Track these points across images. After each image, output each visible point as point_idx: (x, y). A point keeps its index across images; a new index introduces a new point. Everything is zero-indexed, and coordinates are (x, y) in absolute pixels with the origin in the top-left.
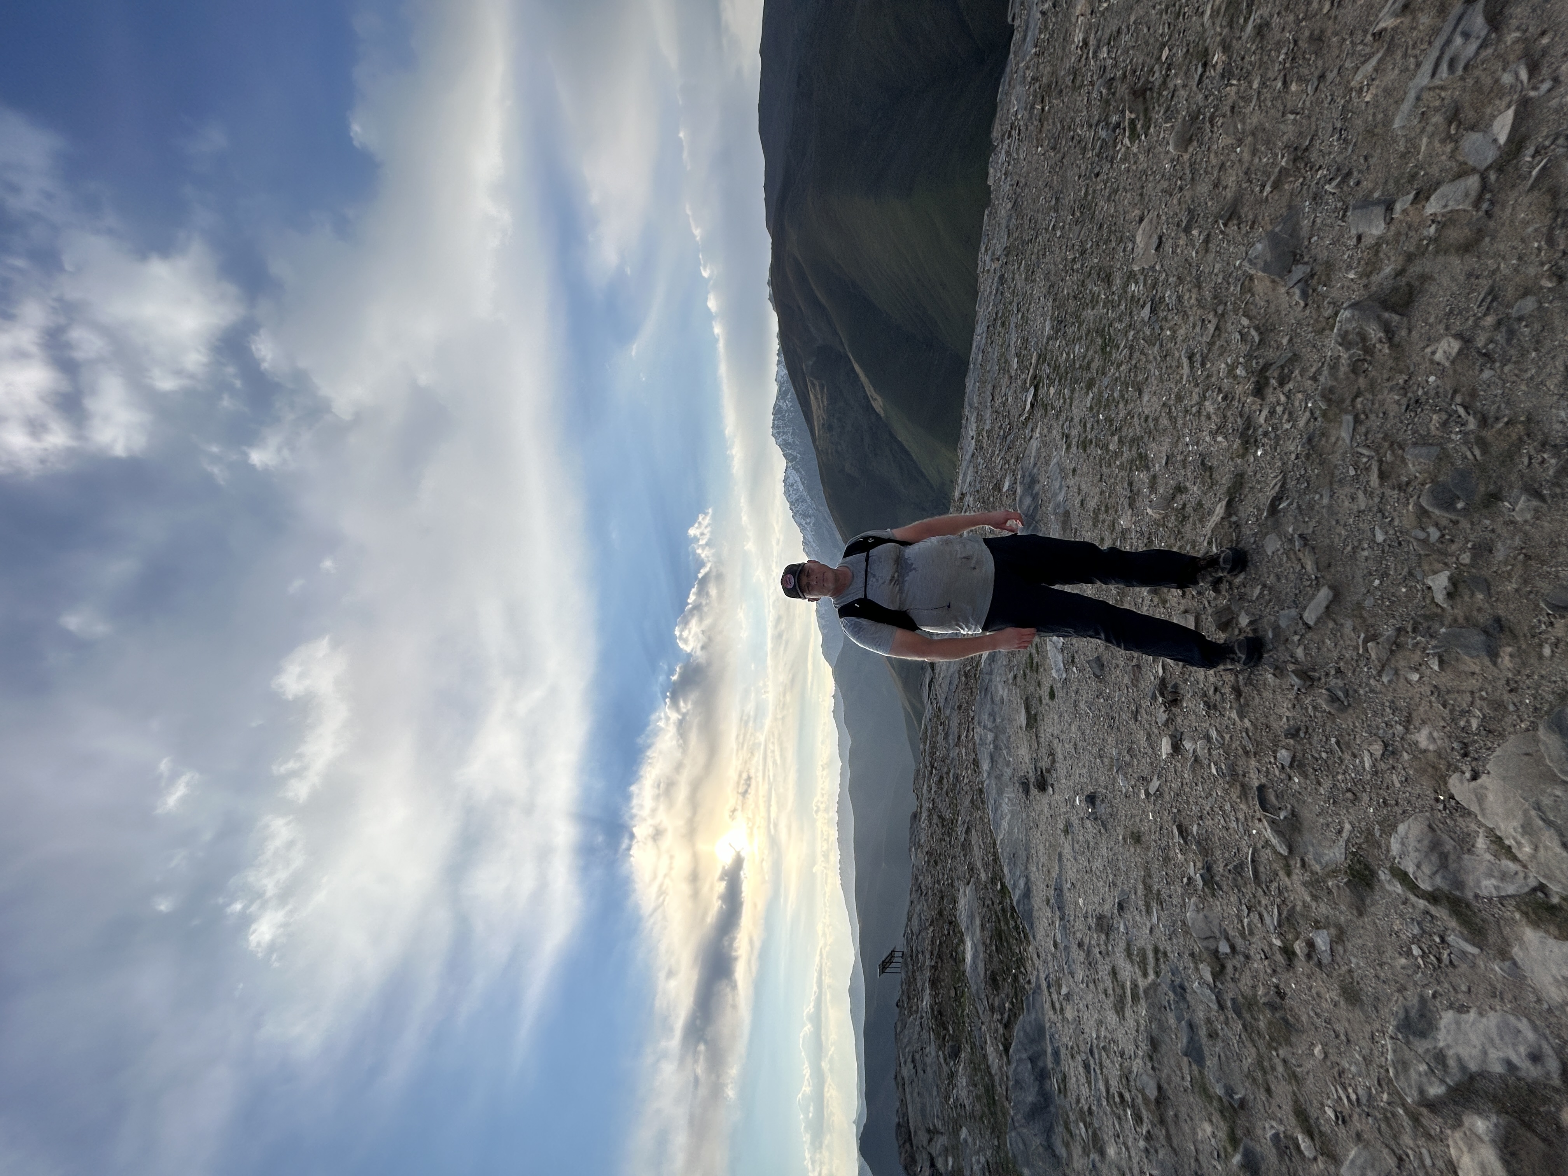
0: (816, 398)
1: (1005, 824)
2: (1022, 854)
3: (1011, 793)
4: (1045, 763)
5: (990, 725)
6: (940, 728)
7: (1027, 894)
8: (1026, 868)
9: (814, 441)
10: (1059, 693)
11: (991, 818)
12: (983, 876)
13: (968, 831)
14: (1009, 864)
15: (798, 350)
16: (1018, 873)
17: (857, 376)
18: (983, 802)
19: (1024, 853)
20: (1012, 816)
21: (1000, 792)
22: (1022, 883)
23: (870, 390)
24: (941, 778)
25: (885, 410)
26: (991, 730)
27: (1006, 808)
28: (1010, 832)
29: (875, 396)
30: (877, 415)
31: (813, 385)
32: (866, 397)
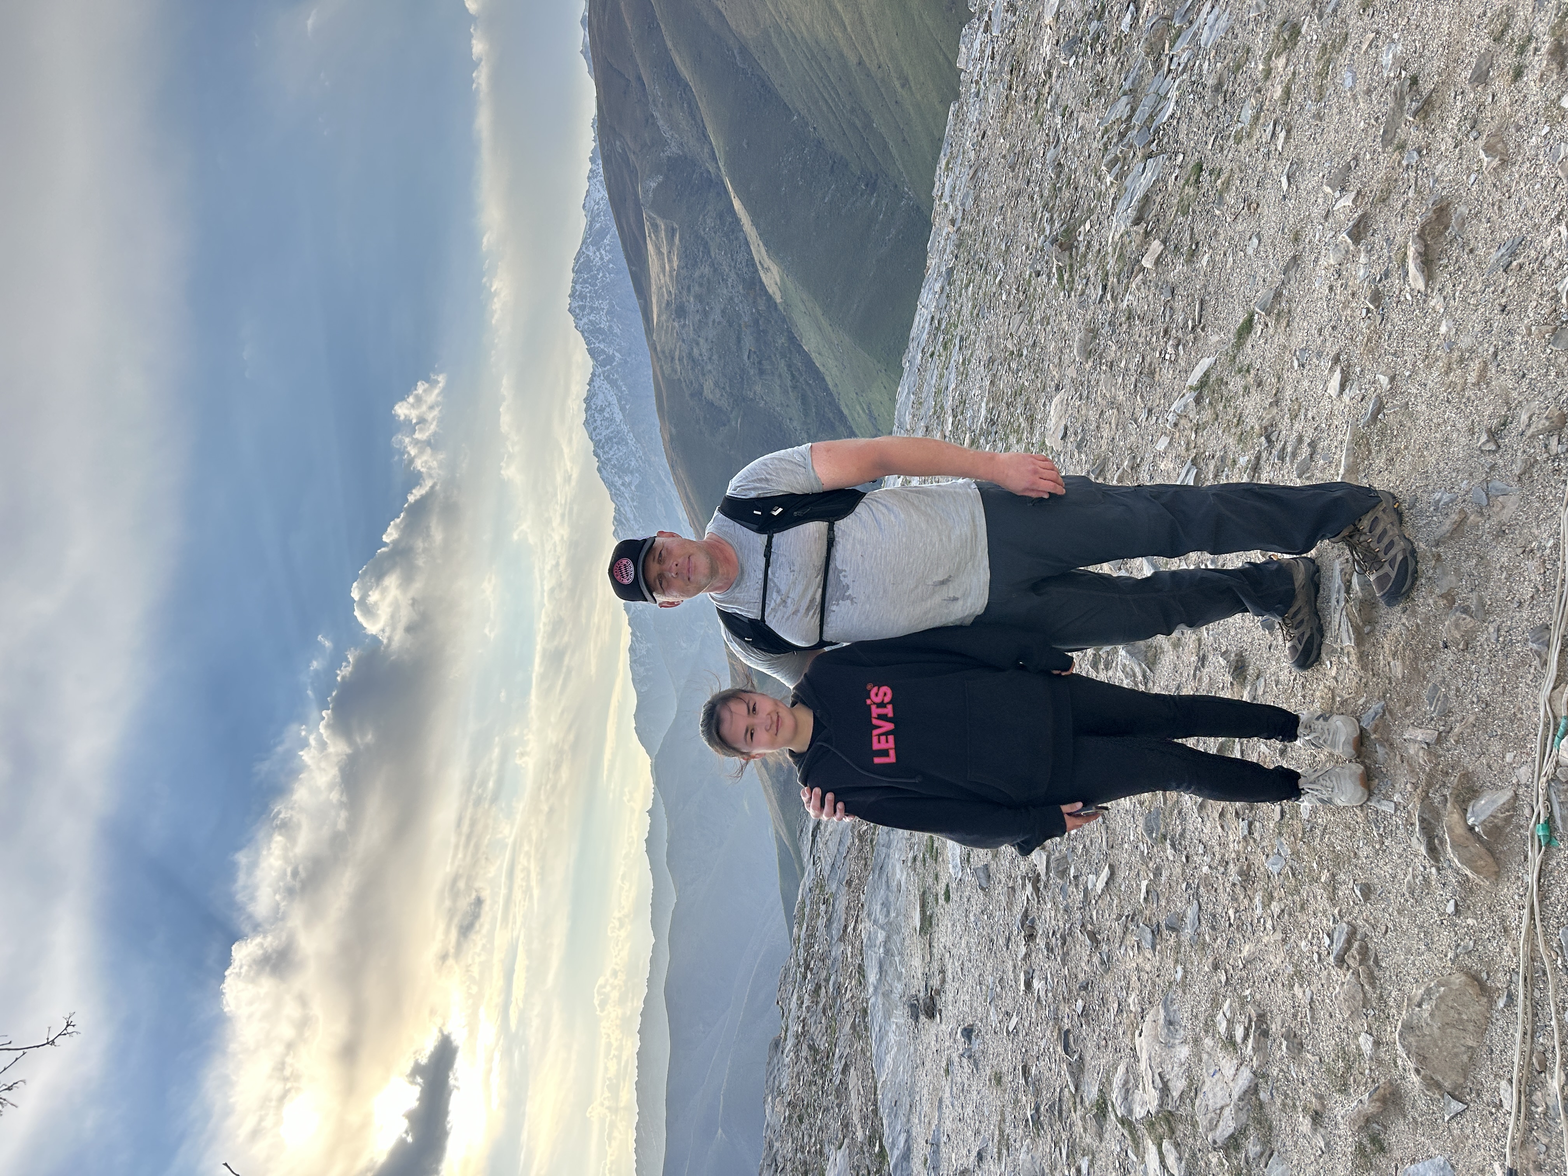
0: (659, 253)
1: (889, 1059)
2: (906, 1101)
3: (900, 1016)
4: (935, 982)
5: (882, 920)
6: (823, 908)
7: (906, 1156)
8: (909, 1120)
9: (649, 330)
10: (954, 896)
11: (874, 1052)
12: (860, 1134)
13: (845, 1070)
14: (889, 1115)
15: (632, 157)
16: (899, 1127)
17: (737, 221)
18: (866, 1029)
19: (909, 1099)
20: (899, 1050)
21: (888, 1016)
22: (902, 1139)
23: (759, 251)
24: (818, 987)
25: (783, 291)
26: (882, 928)
27: (892, 1038)
28: (894, 1073)
29: (768, 262)
30: (769, 298)
31: (655, 226)
32: (751, 262)
